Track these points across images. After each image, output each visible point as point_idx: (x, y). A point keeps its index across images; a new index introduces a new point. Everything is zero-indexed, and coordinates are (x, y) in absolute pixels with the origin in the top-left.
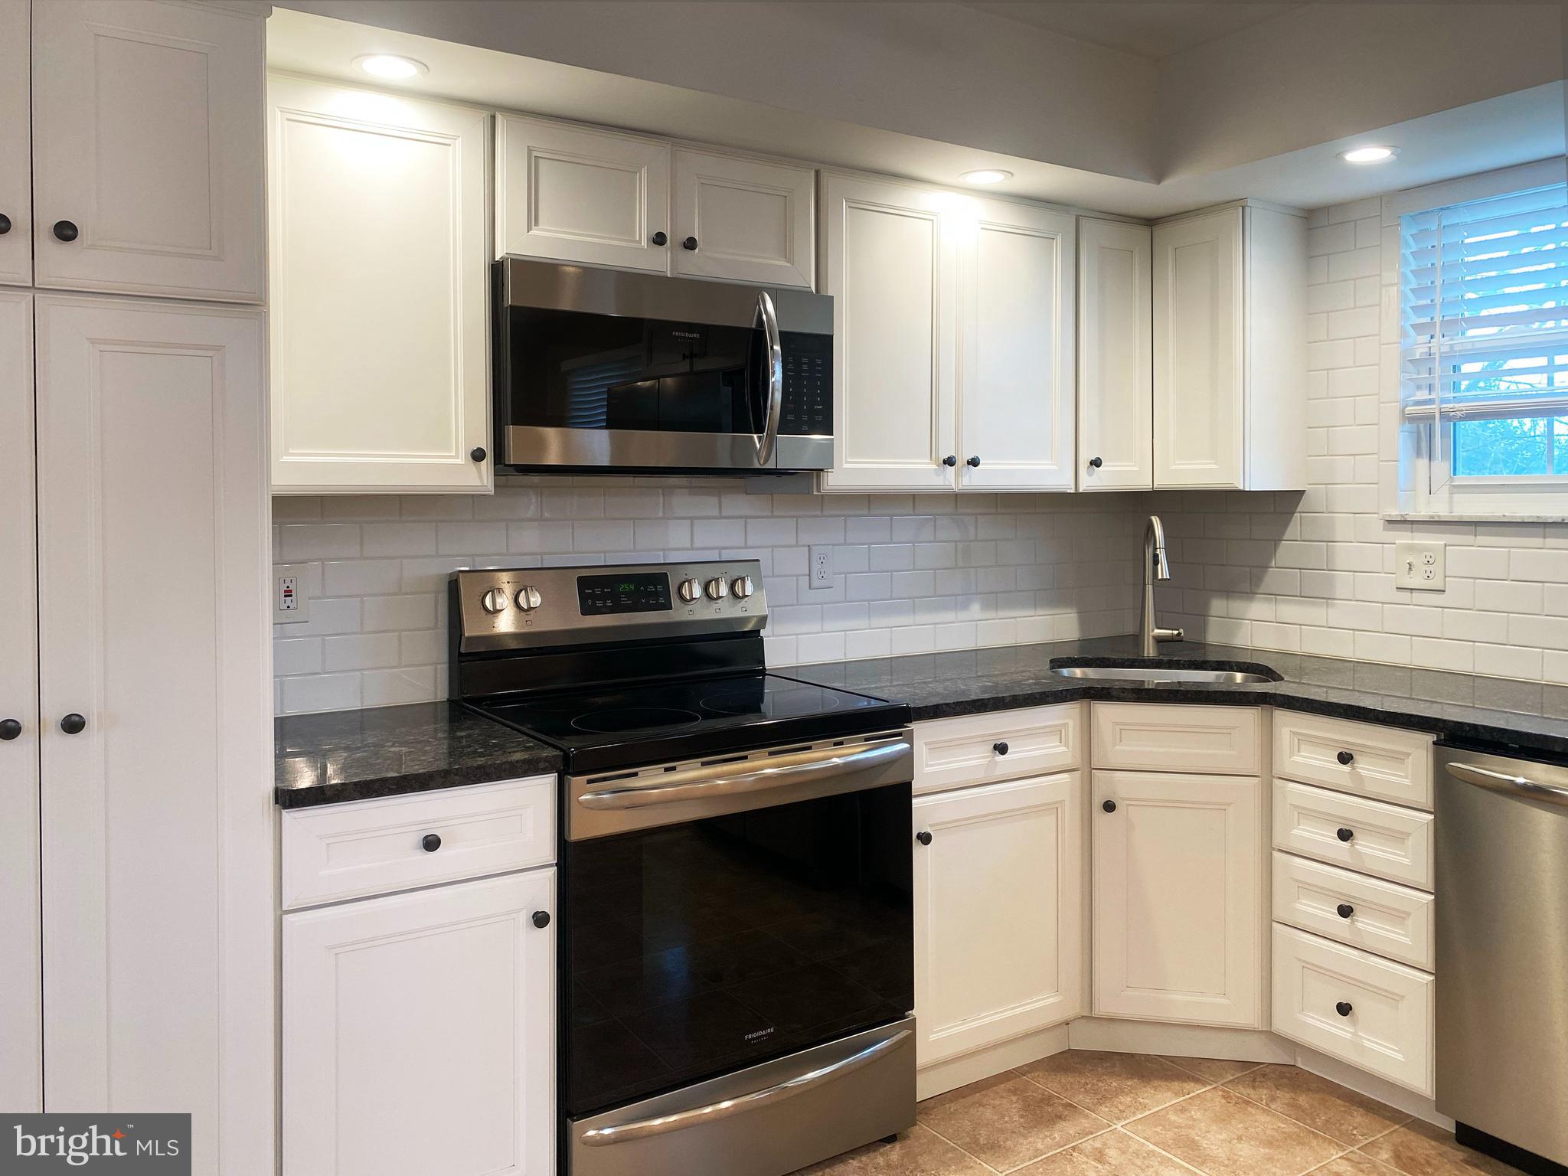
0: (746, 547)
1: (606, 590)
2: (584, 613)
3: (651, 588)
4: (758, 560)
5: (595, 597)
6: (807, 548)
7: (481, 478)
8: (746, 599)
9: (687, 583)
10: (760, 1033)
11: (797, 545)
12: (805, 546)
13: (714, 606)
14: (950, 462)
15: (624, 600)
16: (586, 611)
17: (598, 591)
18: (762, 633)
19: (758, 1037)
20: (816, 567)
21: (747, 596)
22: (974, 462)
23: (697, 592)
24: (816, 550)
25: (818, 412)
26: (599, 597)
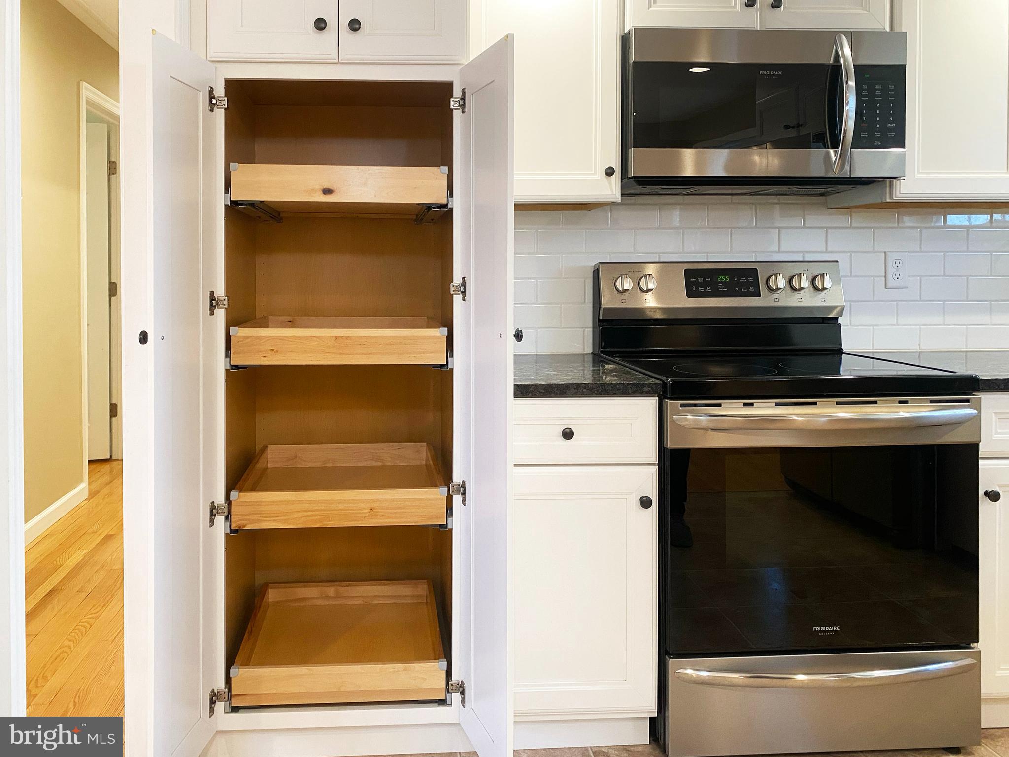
0: (827, 252)
1: (706, 280)
2: (689, 295)
3: (744, 280)
4: (837, 261)
6: (884, 254)
7: (612, 189)
8: (825, 291)
9: (773, 276)
10: (827, 629)
11: (874, 252)
12: (881, 252)
13: (797, 295)
15: (721, 287)
17: (700, 280)
18: (840, 320)
19: (825, 631)
20: (891, 270)
21: (827, 288)
23: (782, 283)
24: (892, 257)
25: (891, 130)
26: (701, 285)
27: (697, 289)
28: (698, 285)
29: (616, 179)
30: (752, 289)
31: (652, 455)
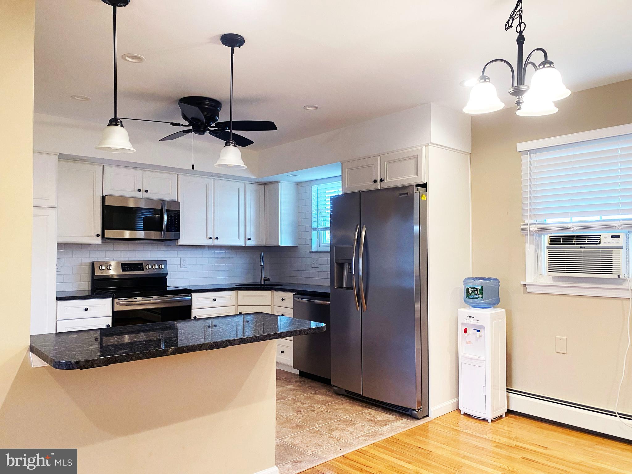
0: (163, 258)
2: (122, 271)
3: (139, 266)
4: (166, 260)
6: (180, 258)
7: (98, 240)
9: (148, 265)
11: (177, 257)
13: (154, 270)
14: (211, 238)
15: (132, 268)
16: (123, 270)
17: (126, 266)
18: (167, 277)
20: (182, 263)
21: (163, 268)
22: (217, 238)
23: (150, 267)
24: (182, 259)
25: (176, 227)
26: (126, 268)
27: (125, 269)
28: (125, 268)
29: (100, 238)
30: (141, 269)
31: (110, 313)
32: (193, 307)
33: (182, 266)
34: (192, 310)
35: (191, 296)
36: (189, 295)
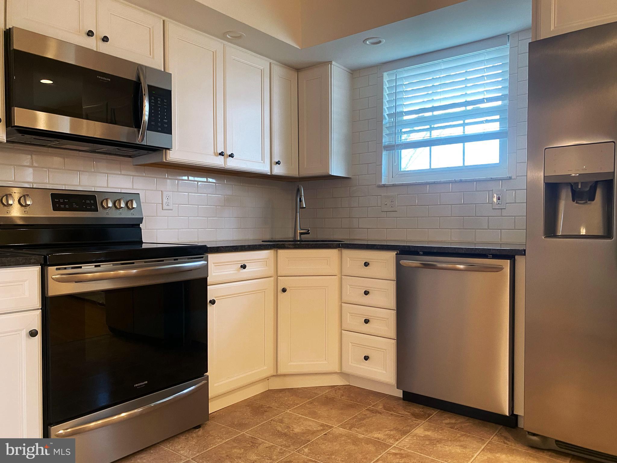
0: (133, 189)
1: (65, 200)
2: (54, 210)
3: (88, 202)
4: (139, 194)
5: (59, 202)
6: (161, 192)
8: (133, 210)
9: (105, 200)
10: (141, 384)
11: (156, 190)
12: (160, 191)
13: (118, 211)
14: (221, 154)
15: (75, 205)
16: (55, 209)
17: (61, 201)
18: (141, 226)
19: (140, 386)
20: (165, 200)
21: (134, 208)
22: (231, 156)
23: (110, 204)
24: (165, 194)
25: (166, 123)
26: (62, 203)
27: (59, 205)
30: (92, 207)
31: (37, 303)
32: (209, 280)
33: (165, 207)
34: (208, 287)
35: (207, 260)
36: (202, 257)
